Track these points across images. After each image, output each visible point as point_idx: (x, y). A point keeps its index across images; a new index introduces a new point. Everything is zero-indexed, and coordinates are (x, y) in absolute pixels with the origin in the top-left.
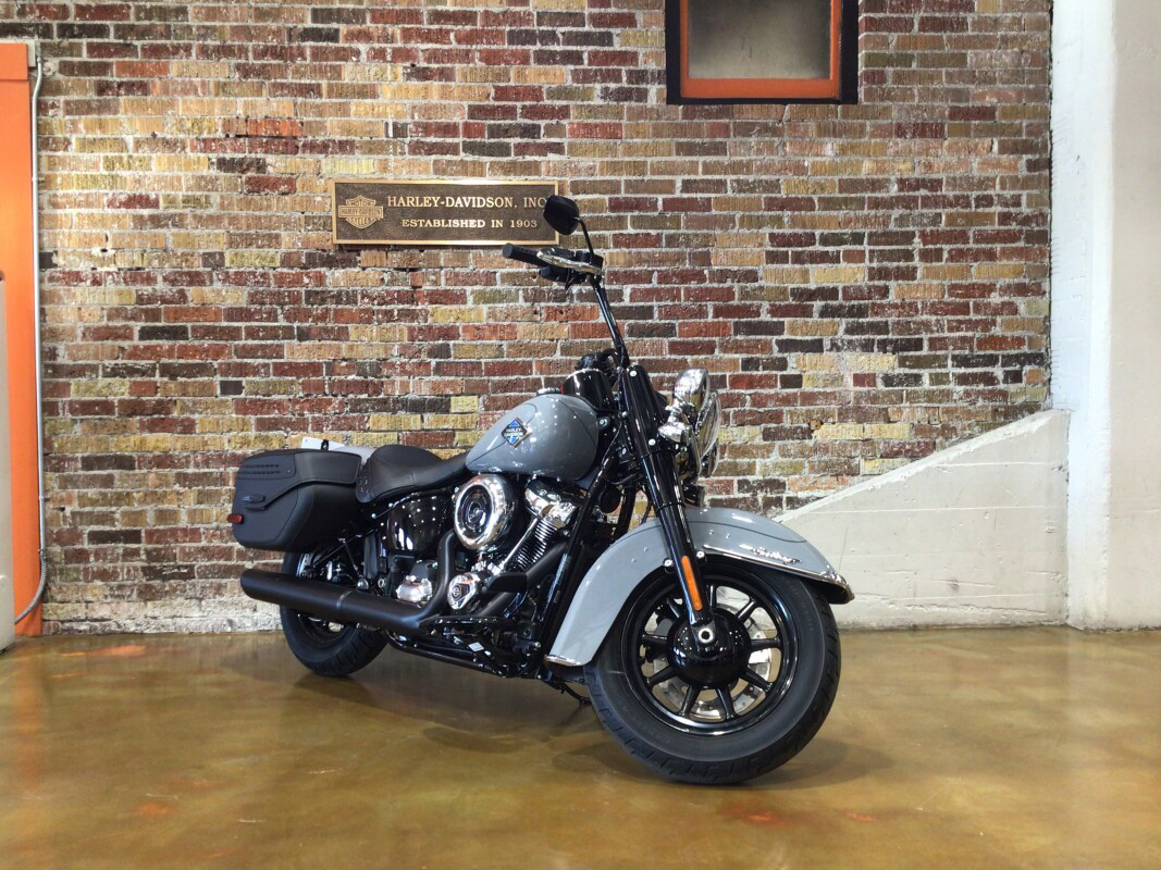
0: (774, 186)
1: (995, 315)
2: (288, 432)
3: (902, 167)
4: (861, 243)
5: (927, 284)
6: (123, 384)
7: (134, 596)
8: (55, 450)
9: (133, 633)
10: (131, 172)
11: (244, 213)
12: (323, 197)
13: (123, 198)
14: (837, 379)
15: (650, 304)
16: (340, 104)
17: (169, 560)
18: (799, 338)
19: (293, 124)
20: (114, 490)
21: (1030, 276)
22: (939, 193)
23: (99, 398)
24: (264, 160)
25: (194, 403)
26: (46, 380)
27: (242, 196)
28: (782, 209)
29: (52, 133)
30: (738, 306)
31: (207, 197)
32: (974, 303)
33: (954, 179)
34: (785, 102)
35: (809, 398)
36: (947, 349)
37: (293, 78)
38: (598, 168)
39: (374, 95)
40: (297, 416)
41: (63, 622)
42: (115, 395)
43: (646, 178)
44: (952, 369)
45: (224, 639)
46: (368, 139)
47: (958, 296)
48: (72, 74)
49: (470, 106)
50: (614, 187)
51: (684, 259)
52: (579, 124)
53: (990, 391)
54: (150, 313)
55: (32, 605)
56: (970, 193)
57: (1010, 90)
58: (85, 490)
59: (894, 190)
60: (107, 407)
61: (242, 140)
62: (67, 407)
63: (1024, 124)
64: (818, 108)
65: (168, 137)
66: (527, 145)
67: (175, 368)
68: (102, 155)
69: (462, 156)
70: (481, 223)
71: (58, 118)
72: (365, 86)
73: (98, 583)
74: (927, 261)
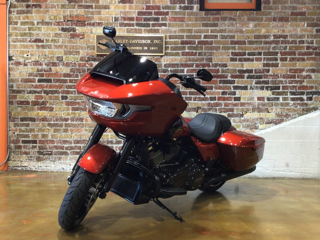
0: (233, 37)
1: (304, 79)
2: (81, 112)
3: (275, 31)
4: (261, 55)
5: (282, 68)
6: (33, 96)
7: (35, 160)
8: (12, 115)
9: (34, 171)
10: (36, 32)
11: (69, 45)
12: (93, 40)
13: (33, 40)
14: (252, 99)
15: (193, 74)
16: (99, 11)
17: (45, 149)
18: (240, 85)
19: (84, 17)
20: (29, 128)
21: (316, 67)
22: (287, 39)
23: (25, 100)
24: (75, 28)
25: (53, 102)
26: (10, 94)
27: (69, 39)
28: (235, 44)
29: (13, 20)
30: (220, 75)
31: (58, 40)
32: (297, 75)
33: (292, 35)
34: (237, 10)
35: (243, 104)
36: (288, 90)
37: (84, 3)
38: (177, 31)
39: (109, 8)
40: (84, 107)
41: (14, 167)
42: (30, 99)
43: (192, 34)
44: (289, 96)
45: (61, 174)
46: (107, 22)
47: (292, 72)
48: (19, 2)
49: (138, 12)
50: (182, 37)
51: (204, 60)
52: (172, 17)
53: (302, 103)
54: (41, 74)
55: (5, 161)
56: (297, 40)
57: (311, 6)
58: (21, 128)
59: (272, 38)
60: (28, 103)
61: (69, 22)
62: (16, 102)
63: (315, 17)
64: (248, 12)
65: (47, 21)
66: (155, 24)
67: (48, 91)
68: (27, 26)
69: (135, 27)
70: (141, 48)
71: (14, 15)
72: (106, 5)
73: (24, 155)
74: (282, 61)
